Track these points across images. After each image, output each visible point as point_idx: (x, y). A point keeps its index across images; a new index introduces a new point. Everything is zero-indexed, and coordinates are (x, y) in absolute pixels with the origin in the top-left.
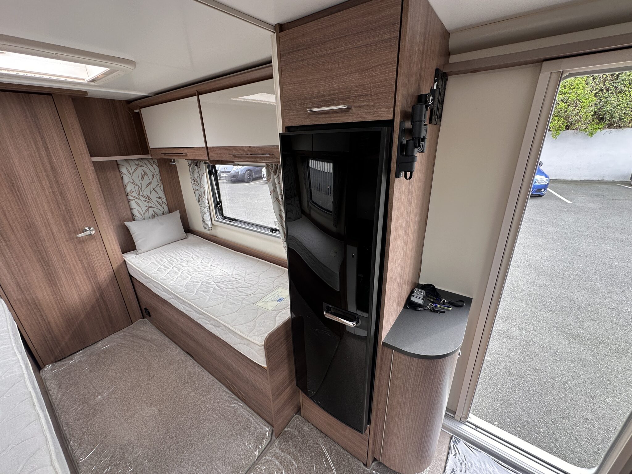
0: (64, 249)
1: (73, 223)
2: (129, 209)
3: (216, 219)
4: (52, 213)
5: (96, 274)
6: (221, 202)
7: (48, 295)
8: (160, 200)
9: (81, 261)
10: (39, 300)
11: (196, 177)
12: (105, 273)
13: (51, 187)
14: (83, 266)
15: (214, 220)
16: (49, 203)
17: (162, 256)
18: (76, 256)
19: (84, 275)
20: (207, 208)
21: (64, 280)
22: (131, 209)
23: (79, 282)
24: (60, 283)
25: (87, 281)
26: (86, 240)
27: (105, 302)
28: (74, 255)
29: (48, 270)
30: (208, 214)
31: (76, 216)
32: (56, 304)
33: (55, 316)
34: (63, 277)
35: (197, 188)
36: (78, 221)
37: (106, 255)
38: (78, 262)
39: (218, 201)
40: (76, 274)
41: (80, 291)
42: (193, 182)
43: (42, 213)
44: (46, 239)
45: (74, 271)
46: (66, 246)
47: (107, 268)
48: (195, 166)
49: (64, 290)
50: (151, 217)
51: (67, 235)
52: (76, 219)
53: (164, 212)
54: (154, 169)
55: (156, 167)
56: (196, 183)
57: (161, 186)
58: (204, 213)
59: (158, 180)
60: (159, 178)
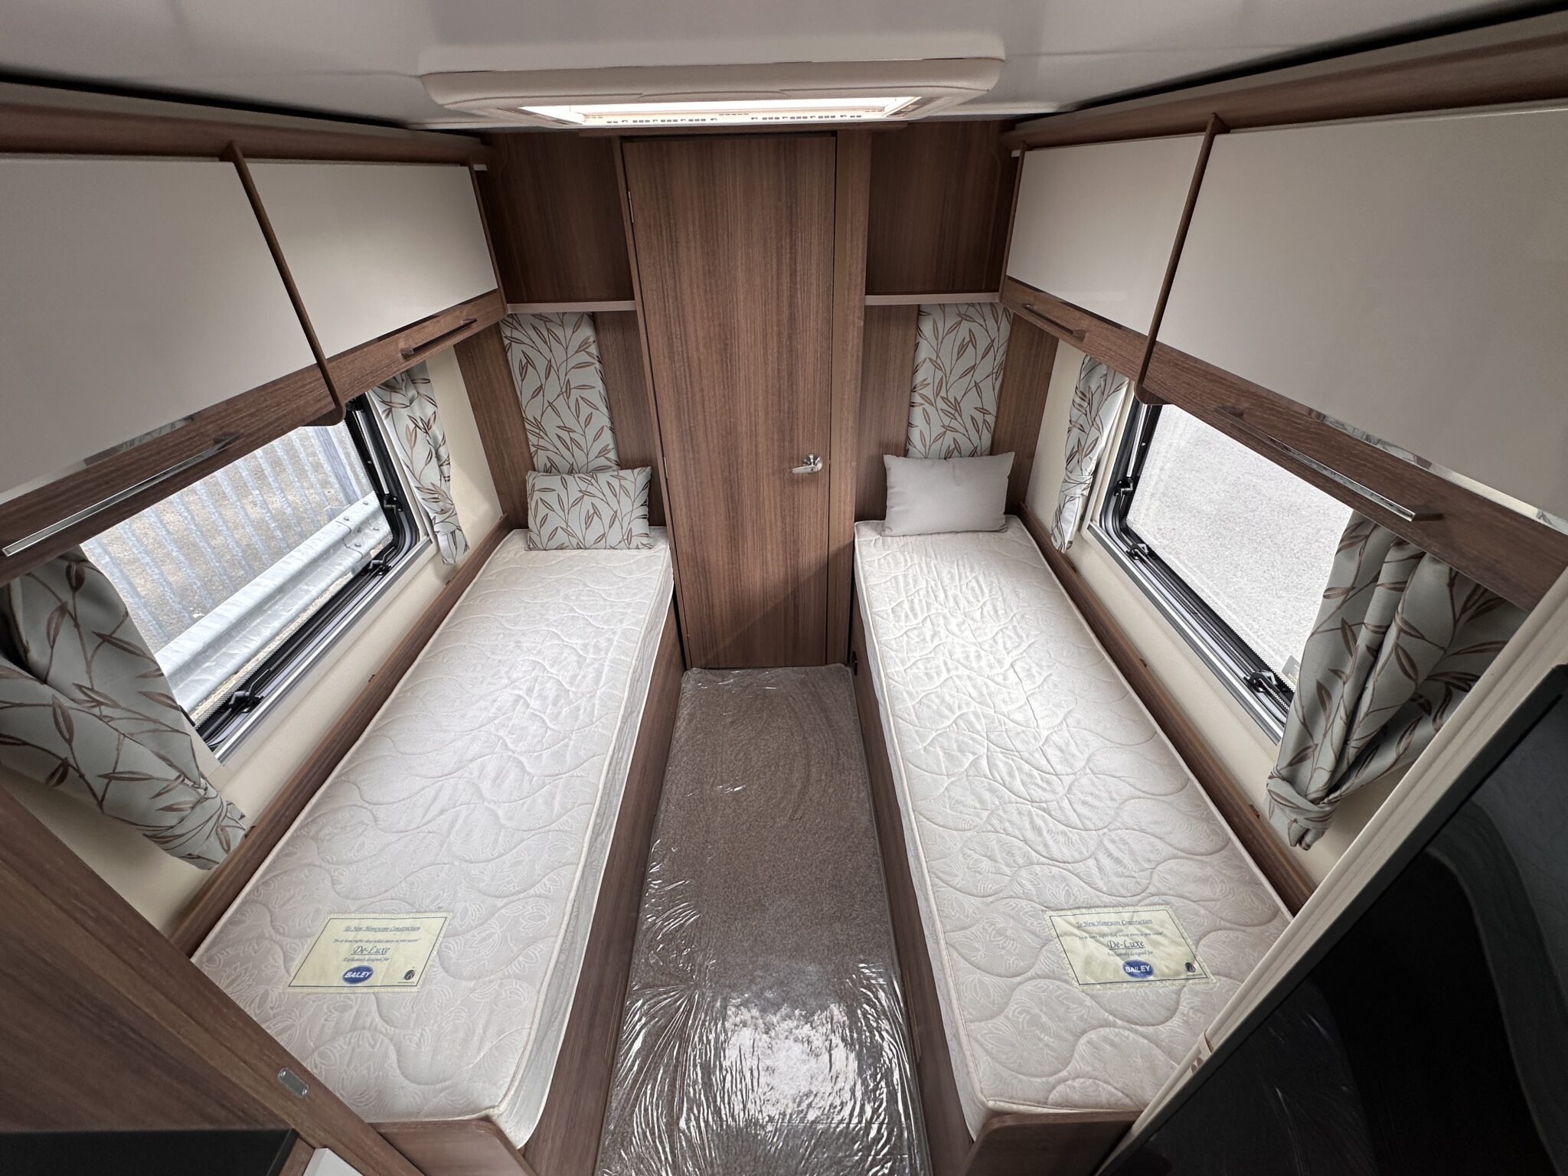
0: (766, 488)
1: (791, 441)
2: (905, 424)
3: (1096, 525)
4: (767, 413)
5: (798, 551)
6: (1136, 479)
7: (723, 561)
8: (979, 417)
9: (783, 518)
10: (709, 565)
11: (1093, 387)
12: (813, 555)
13: (778, 358)
14: (784, 529)
15: (1090, 527)
16: (767, 392)
17: (924, 565)
18: (778, 506)
19: (780, 546)
20: (1084, 486)
21: (750, 543)
22: (910, 425)
23: (769, 555)
24: (743, 547)
25: (781, 557)
26: (803, 480)
27: (796, 606)
28: (776, 504)
29: (733, 517)
30: (1079, 503)
31: (800, 427)
32: (729, 579)
33: (723, 599)
34: (750, 537)
35: (1082, 420)
36: (801, 438)
37: (826, 520)
38: (779, 519)
39: (1129, 475)
40: (768, 540)
41: (767, 573)
42: (1078, 400)
43: (752, 410)
44: (745, 460)
45: (768, 532)
46: (768, 484)
47: (819, 547)
49: (745, 561)
50: (943, 455)
51: (776, 462)
52: (798, 434)
53: (979, 448)
54: (998, 330)
55: (1005, 327)
56: (1085, 404)
57: (996, 379)
58: (1068, 498)
59: (996, 362)
60: (1000, 357)
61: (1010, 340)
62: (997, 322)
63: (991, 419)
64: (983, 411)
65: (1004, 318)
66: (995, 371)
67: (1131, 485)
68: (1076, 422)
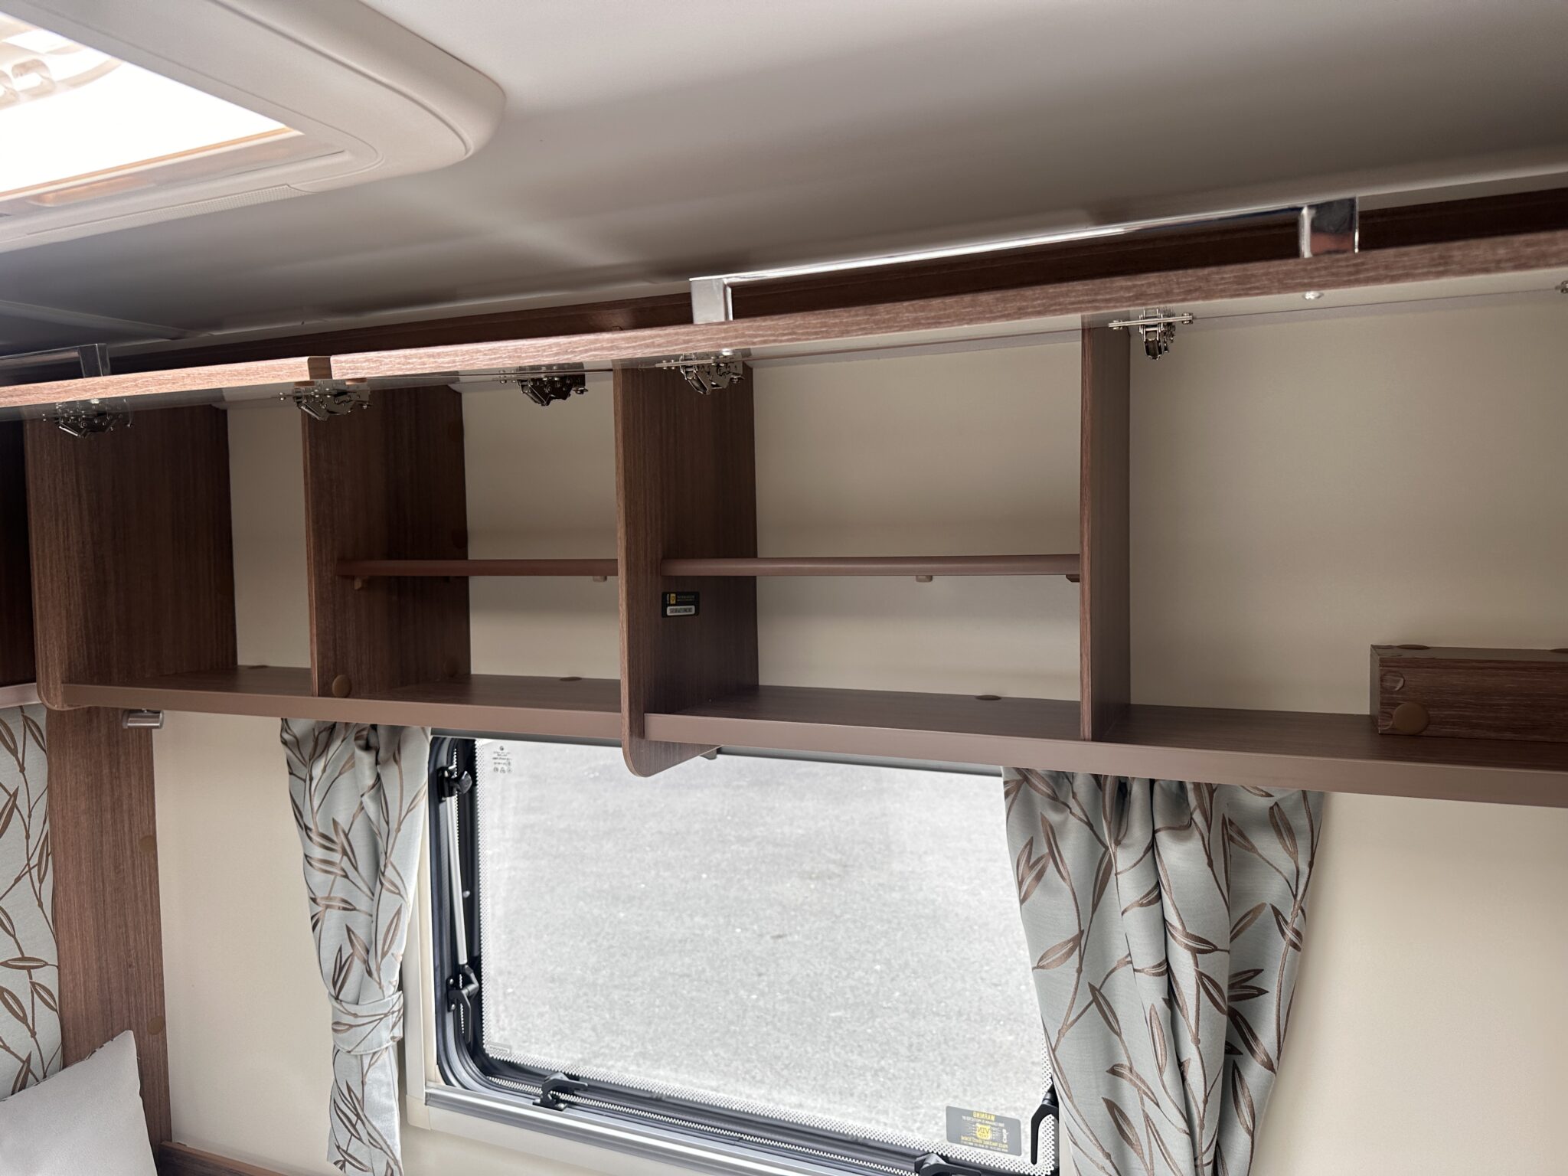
3: (438, 1088)
6: (475, 962)
8: (17, 981)
11: (343, 820)
15: (430, 1099)
20: (392, 1019)
30: (389, 1059)
35: (341, 888)
39: (463, 959)
42: (318, 853)
48: (360, 754)
53: (35, 1060)
54: (22, 770)
55: (35, 758)
56: (336, 857)
57: (41, 881)
58: (366, 1061)
59: (33, 842)
60: (38, 828)
61: (49, 787)
62: (14, 752)
63: (48, 977)
64: (25, 963)
65: (31, 742)
66: (34, 861)
67: (473, 976)
68: (329, 898)
